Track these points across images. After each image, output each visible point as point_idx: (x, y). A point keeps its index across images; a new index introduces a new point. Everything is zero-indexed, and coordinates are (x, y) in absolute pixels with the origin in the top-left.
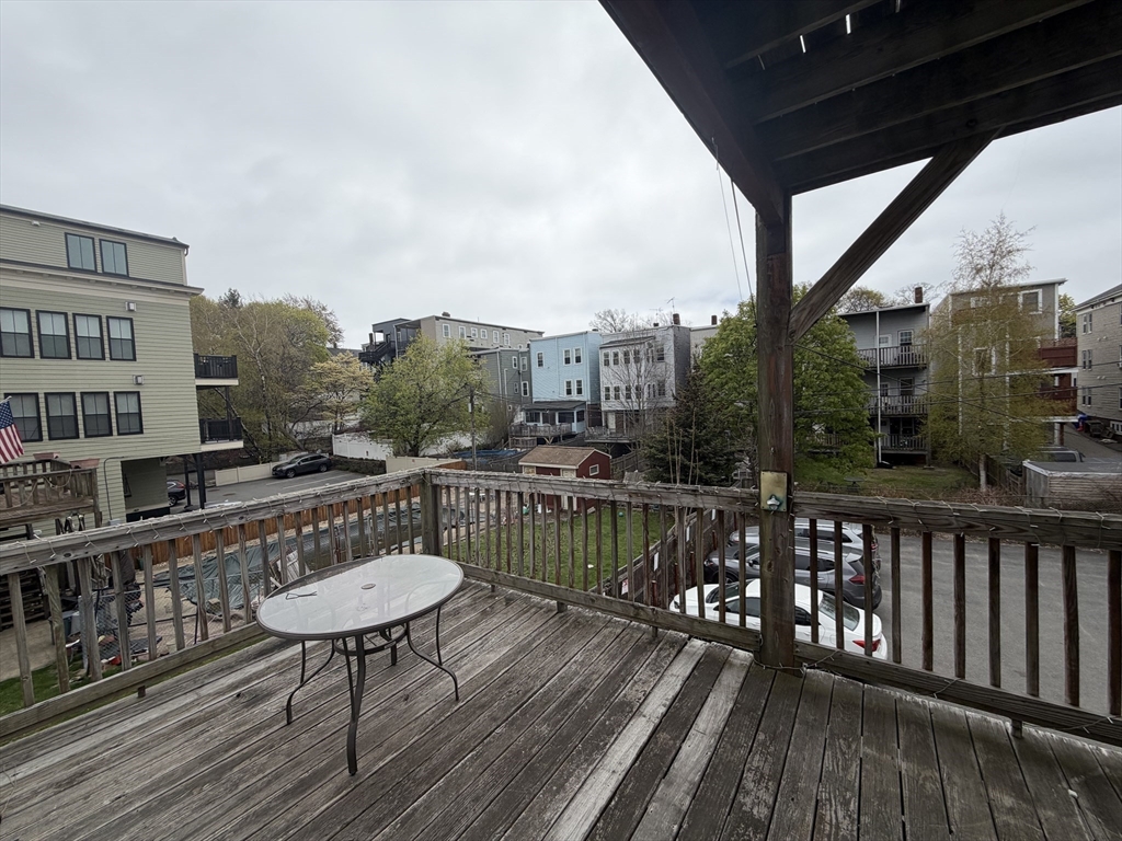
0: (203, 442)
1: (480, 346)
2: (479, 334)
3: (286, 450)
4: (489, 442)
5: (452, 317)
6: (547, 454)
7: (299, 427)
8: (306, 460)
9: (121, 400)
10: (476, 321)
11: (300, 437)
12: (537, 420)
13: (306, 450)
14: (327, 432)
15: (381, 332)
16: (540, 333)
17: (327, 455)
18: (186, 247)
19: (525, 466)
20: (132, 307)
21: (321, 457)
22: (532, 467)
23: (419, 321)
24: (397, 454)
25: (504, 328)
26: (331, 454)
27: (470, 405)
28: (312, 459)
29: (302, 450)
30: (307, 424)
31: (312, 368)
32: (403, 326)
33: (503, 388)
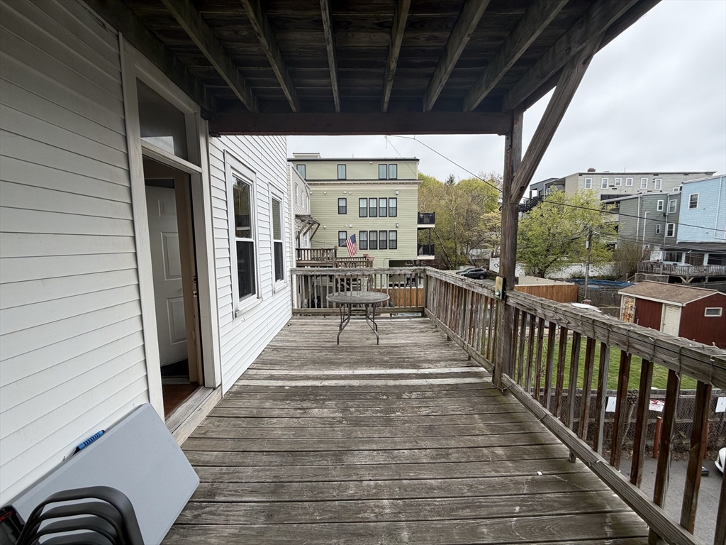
0: (418, 254)
1: (623, 193)
2: (624, 183)
3: (463, 264)
4: (615, 274)
5: (596, 172)
6: (652, 288)
7: (474, 252)
8: (473, 271)
9: (391, 234)
10: (623, 172)
11: (473, 258)
12: (679, 259)
13: (475, 265)
14: (487, 257)
15: (536, 189)
16: (711, 173)
17: (485, 270)
18: (418, 160)
19: (625, 296)
20: (397, 192)
21: (481, 270)
22: (633, 297)
23: (564, 179)
24: (527, 274)
25: (656, 174)
26: (488, 269)
27: (587, 243)
28: (476, 271)
29: (472, 265)
30: (479, 250)
31: (482, 217)
32: (551, 184)
33: (641, 229)
